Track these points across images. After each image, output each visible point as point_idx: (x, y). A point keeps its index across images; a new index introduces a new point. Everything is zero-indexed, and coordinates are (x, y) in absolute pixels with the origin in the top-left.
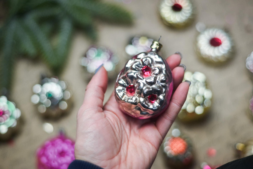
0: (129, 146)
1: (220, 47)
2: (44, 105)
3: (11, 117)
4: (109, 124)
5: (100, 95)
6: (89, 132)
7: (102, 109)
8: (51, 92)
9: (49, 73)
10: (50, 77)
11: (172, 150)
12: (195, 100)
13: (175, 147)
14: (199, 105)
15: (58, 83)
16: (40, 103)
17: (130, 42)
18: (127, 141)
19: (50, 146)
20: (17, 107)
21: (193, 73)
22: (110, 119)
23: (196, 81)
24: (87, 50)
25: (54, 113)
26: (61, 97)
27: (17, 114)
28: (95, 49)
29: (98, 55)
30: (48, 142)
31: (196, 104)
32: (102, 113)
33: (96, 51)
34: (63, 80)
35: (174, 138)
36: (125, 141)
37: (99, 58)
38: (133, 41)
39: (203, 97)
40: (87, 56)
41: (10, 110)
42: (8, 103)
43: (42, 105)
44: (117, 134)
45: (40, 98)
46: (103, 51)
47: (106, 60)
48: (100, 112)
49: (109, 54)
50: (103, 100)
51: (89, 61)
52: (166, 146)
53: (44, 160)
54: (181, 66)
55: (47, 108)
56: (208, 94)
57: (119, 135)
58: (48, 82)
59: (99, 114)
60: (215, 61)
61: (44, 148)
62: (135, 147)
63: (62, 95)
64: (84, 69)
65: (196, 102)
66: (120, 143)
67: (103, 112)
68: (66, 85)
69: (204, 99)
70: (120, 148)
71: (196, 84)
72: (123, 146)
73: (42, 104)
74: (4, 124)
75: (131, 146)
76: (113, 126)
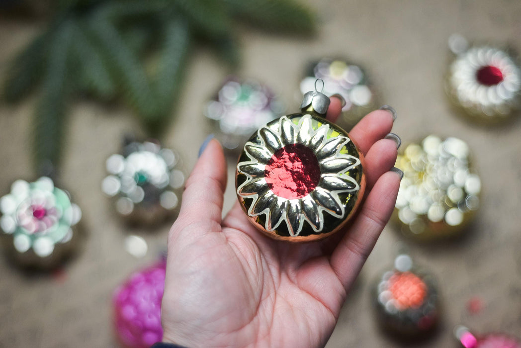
0: (278, 306)
1: (499, 88)
2: (129, 198)
3: (61, 221)
4: (235, 258)
5: (216, 197)
6: (193, 273)
7: (219, 226)
8: (145, 173)
9: (140, 133)
10: (141, 141)
11: (397, 298)
12: (447, 196)
13: (403, 293)
14: (455, 205)
15: (159, 154)
16: (121, 195)
17: (311, 70)
18: (272, 295)
19: (142, 283)
20: (73, 200)
21: (443, 139)
22: (236, 246)
23: (450, 157)
24: (220, 88)
25: (150, 214)
26: (166, 182)
27: (73, 214)
28: (236, 84)
29: (244, 97)
30: (137, 275)
31: (448, 205)
32: (220, 233)
33: (239, 88)
34: (170, 148)
35: (399, 274)
36: (268, 295)
37: (245, 103)
38: (317, 70)
39: (464, 189)
40: (220, 99)
41: (60, 207)
42: (54, 192)
43: (125, 198)
44: (252, 278)
45: (122, 185)
46: (254, 88)
47: (260, 108)
48: (216, 232)
49: (267, 96)
50: (221, 207)
51: (225, 108)
52: (383, 290)
53: (129, 312)
54: (390, 138)
55: (137, 206)
56: (472, 185)
57: (256, 279)
58: (137, 150)
59: (212, 236)
60: (490, 114)
61: (130, 287)
62: (291, 309)
63: (168, 178)
64: (214, 125)
65: (449, 200)
66: (257, 297)
67: (221, 231)
68: (176, 158)
69: (465, 194)
70: (258, 308)
71: (449, 162)
72: (263, 303)
73: (125, 195)
74: (47, 235)
75: (280, 306)
76: (243, 261)
